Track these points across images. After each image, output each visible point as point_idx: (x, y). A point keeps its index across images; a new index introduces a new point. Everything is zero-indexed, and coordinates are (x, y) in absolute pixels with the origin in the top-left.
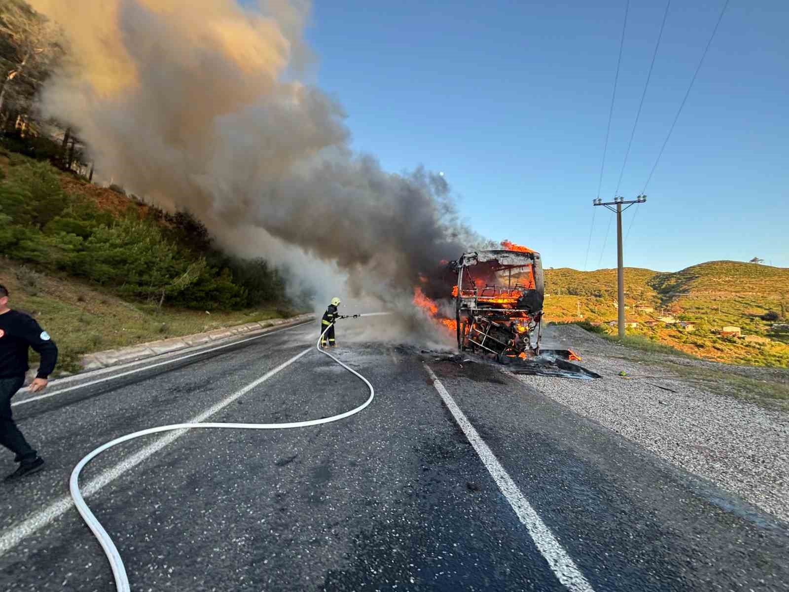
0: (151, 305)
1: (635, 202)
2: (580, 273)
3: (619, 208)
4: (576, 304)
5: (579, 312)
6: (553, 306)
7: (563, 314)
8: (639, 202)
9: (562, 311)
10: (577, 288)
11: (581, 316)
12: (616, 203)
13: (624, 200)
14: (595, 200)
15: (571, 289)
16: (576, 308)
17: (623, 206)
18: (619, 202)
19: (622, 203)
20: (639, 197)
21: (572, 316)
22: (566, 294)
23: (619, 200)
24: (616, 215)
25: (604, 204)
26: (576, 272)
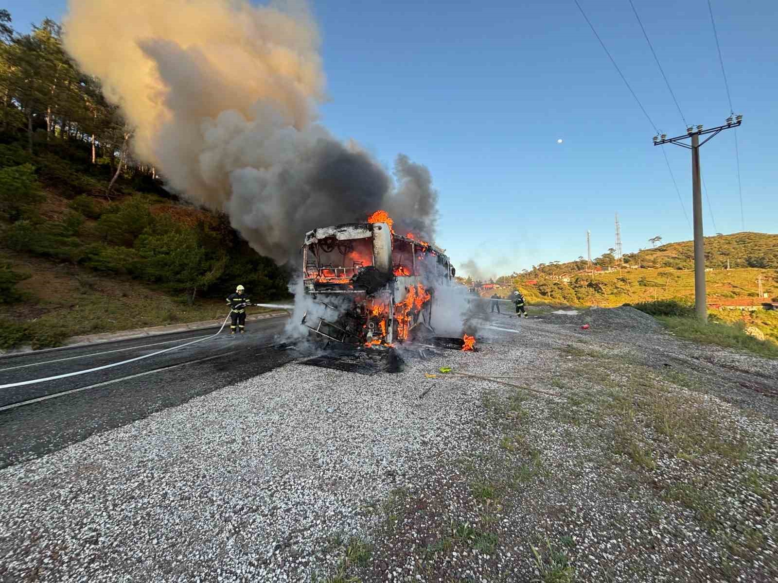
0: (185, 297)
1: (721, 128)
2: (770, 236)
3: (695, 141)
4: (757, 279)
5: (760, 290)
6: (718, 283)
7: (734, 293)
8: (729, 126)
9: (731, 289)
10: (763, 258)
11: (766, 295)
12: (691, 135)
13: (703, 129)
14: (655, 138)
15: (753, 259)
16: (757, 286)
17: (701, 138)
18: (695, 134)
19: (699, 133)
20: (729, 119)
21: (749, 295)
22: (743, 266)
23: (695, 130)
24: (690, 152)
25: (671, 141)
26: (761, 236)
